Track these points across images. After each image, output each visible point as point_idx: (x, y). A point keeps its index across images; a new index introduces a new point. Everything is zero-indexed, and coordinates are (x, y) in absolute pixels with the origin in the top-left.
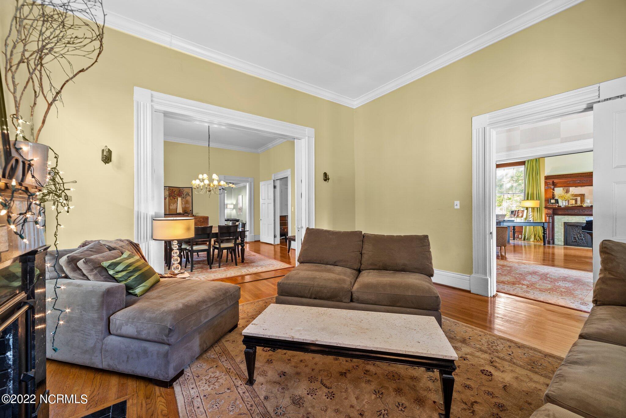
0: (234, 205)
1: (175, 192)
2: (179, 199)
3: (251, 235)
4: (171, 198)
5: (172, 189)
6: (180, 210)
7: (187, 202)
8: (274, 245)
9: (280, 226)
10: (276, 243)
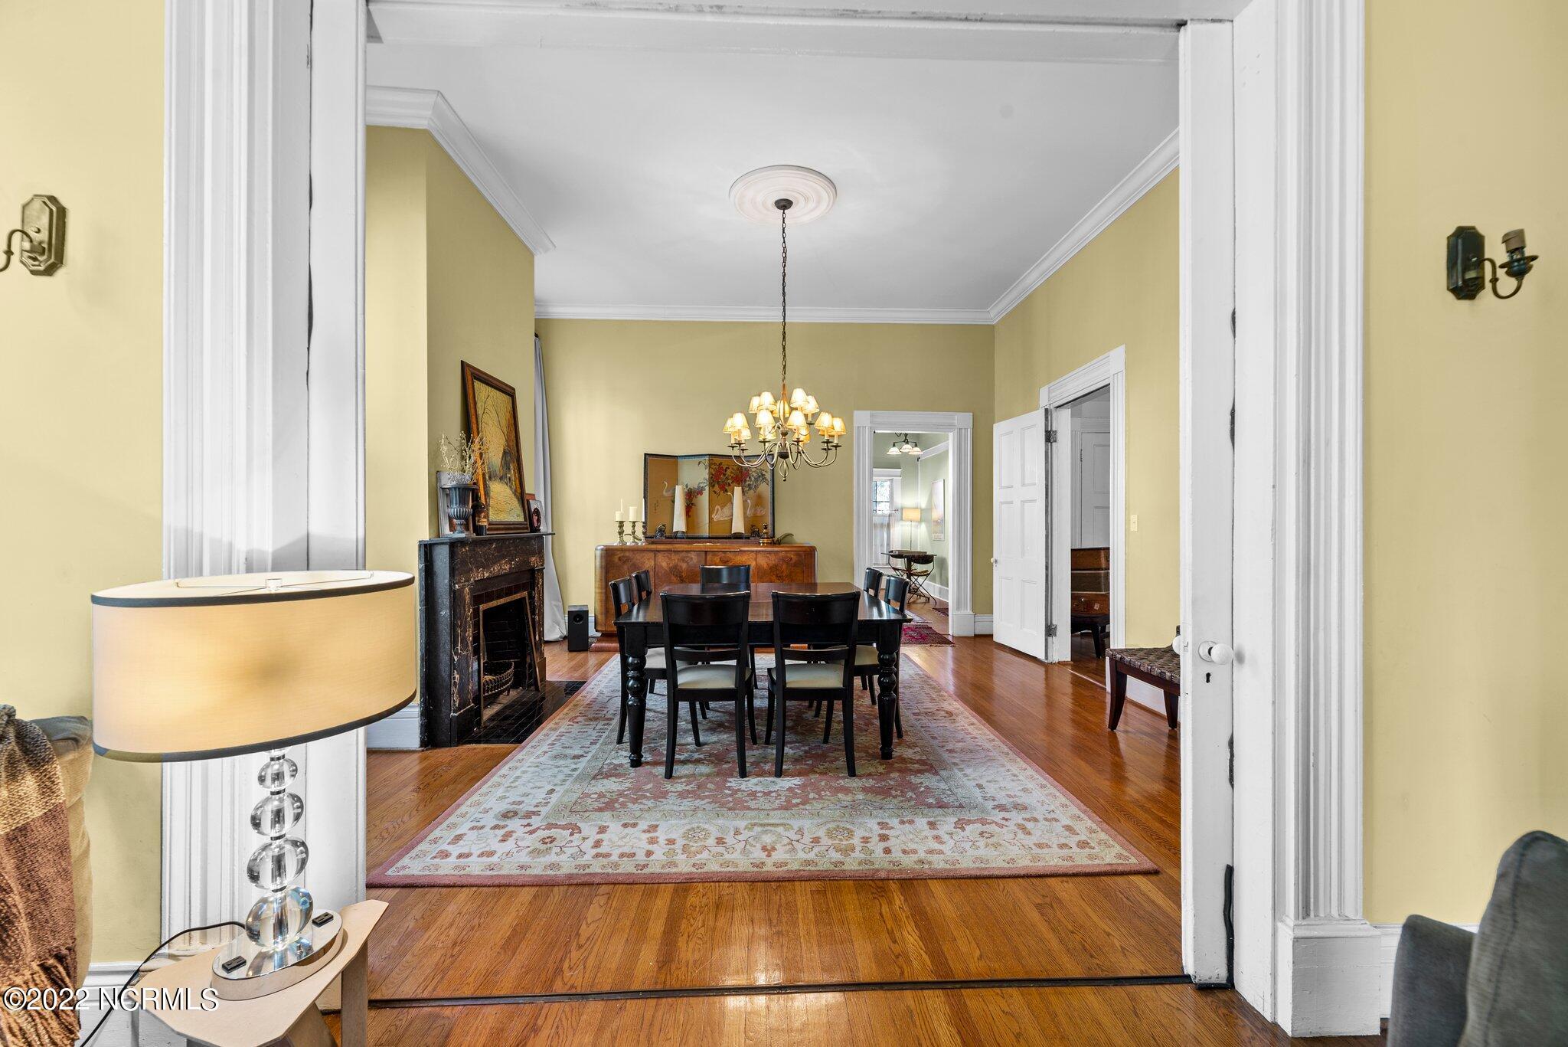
0: (922, 510)
1: (729, 471)
2: (738, 490)
3: (963, 612)
4: (717, 488)
5: (717, 461)
6: (738, 527)
7: (759, 501)
8: (1047, 666)
9: (1073, 589)
10: (1055, 657)
